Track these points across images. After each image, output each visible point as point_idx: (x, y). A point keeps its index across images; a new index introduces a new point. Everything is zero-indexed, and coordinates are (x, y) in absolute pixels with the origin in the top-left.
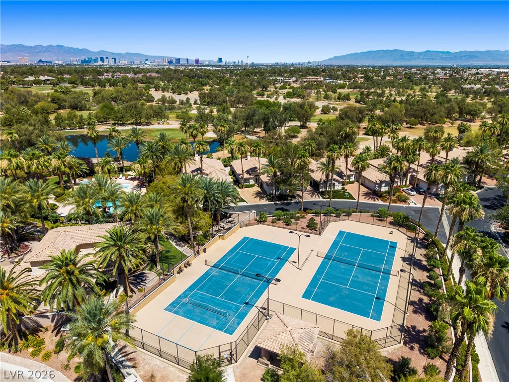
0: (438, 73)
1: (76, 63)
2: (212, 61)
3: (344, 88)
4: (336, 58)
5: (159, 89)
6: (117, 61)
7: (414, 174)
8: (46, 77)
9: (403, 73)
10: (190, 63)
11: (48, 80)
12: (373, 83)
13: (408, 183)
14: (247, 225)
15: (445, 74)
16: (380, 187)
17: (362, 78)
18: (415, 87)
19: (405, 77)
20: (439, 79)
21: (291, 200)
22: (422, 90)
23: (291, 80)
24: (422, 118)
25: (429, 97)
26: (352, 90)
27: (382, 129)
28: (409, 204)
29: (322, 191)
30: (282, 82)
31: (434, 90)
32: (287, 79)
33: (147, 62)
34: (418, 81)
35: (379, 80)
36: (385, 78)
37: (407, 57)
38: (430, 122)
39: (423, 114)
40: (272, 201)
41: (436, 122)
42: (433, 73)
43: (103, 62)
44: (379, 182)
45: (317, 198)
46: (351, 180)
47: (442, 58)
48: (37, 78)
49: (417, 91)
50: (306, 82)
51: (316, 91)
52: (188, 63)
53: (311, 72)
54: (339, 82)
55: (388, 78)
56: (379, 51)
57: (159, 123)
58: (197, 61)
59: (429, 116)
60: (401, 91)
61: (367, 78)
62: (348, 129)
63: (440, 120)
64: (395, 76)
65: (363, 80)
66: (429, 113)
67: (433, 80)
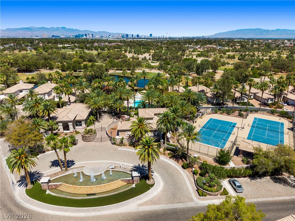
0: (286, 43)
1: (72, 37)
2: (146, 36)
3: (229, 52)
4: (220, 34)
5: (127, 52)
6: (94, 36)
7: (285, 95)
8: (68, 45)
9: (264, 43)
10: (134, 37)
11: (69, 47)
12: (246, 48)
13: (282, 100)
14: (209, 114)
15: (291, 44)
16: (268, 101)
17: (239, 46)
18: (272, 52)
19: (265, 46)
20: (287, 46)
21: (223, 106)
22: (277, 53)
23: (198, 47)
24: (281, 69)
25: (283, 57)
26: (235, 53)
27: (265, 73)
28: (284, 109)
29: (238, 102)
30: (192, 48)
31: (285, 53)
32: (195, 46)
33: (110, 36)
34: (274, 48)
35: (250, 47)
36: (253, 46)
37: (265, 33)
38: (286, 71)
39: (282, 66)
40: (214, 106)
41: (290, 71)
42: (283, 43)
43: (86, 37)
44: (267, 98)
45: (236, 105)
46: (251, 98)
47: (287, 34)
48: (63, 46)
49: (275, 54)
50: (206, 48)
51: (214, 53)
52: (132, 37)
53: (207, 42)
54: (226, 48)
55: (255, 46)
56: (247, 29)
57: (139, 70)
58: (138, 36)
59: (286, 68)
60: (265, 54)
61: (242, 46)
62: (247, 73)
63: (292, 70)
64: (259, 45)
65: (240, 47)
66: (286, 66)
67: (283, 47)
